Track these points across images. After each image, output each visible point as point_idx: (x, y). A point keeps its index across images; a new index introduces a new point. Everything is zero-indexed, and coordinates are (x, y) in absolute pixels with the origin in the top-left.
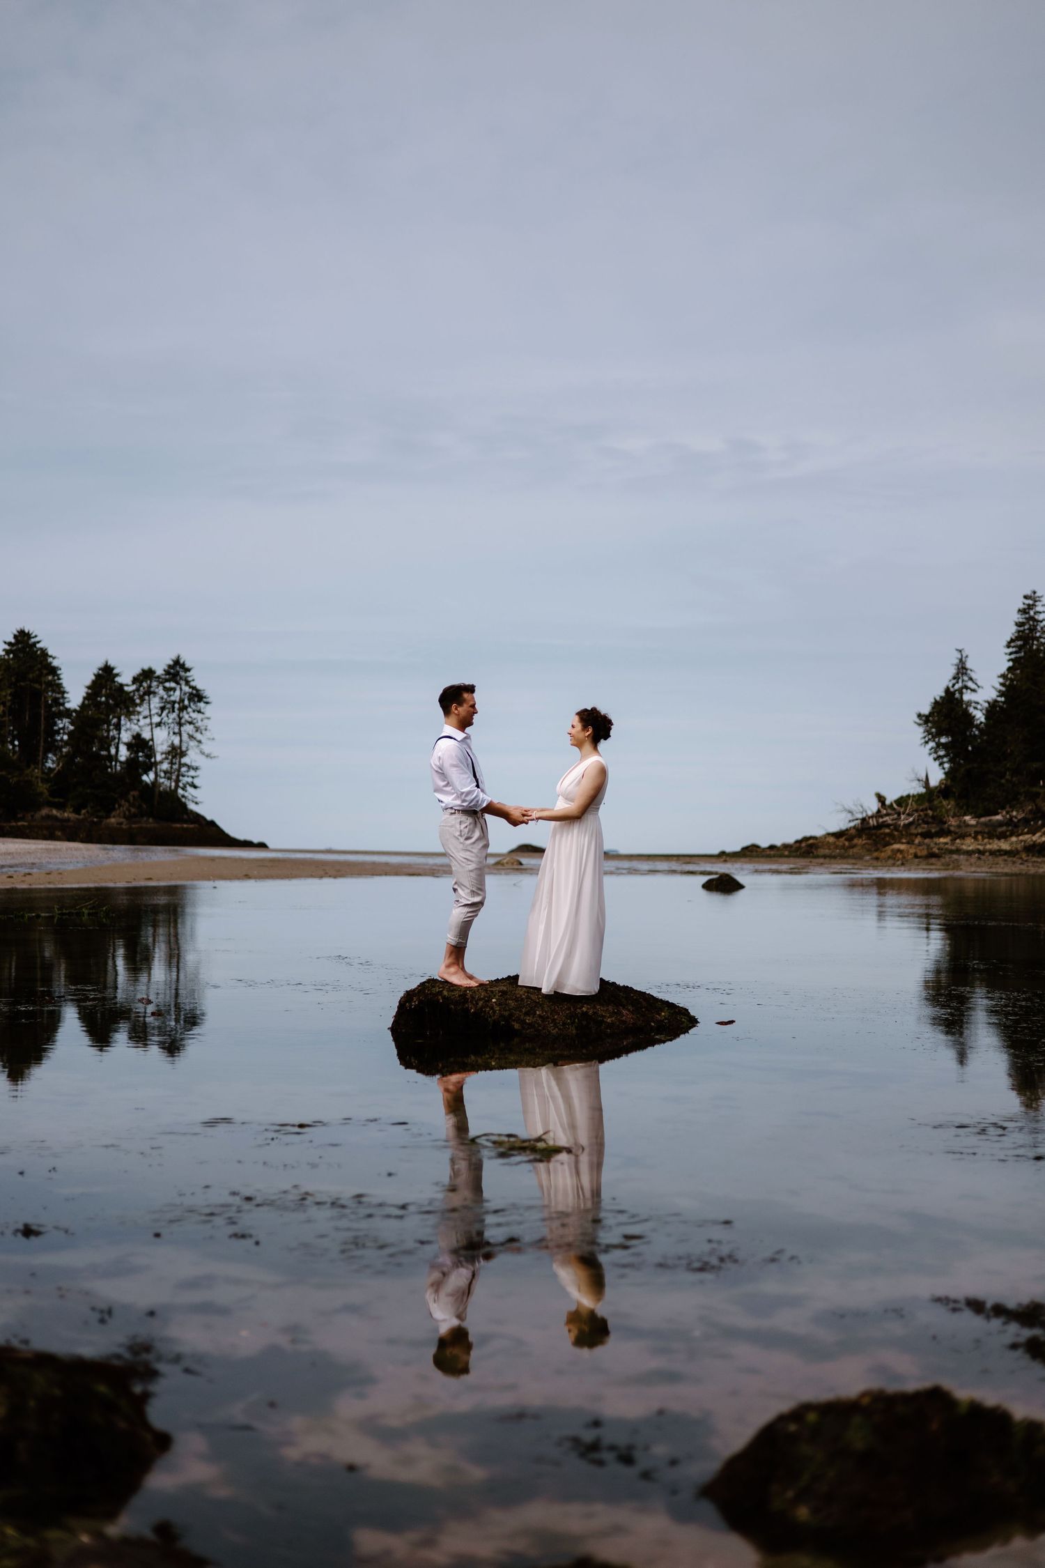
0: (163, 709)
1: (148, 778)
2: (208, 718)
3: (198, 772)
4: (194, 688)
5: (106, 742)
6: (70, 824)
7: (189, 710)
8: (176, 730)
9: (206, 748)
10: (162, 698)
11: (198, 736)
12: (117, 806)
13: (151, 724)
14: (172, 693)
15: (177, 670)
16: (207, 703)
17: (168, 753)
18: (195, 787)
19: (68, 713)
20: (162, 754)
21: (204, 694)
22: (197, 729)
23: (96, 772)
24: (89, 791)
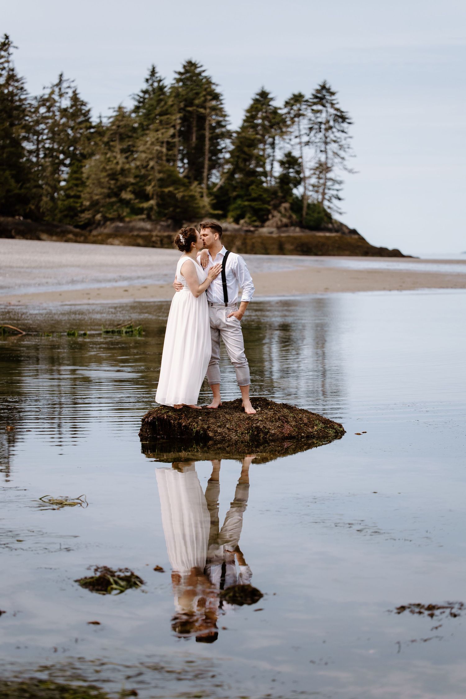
0: (311, 129)
1: (298, 191)
2: (351, 137)
3: (342, 186)
4: (337, 110)
5: (260, 160)
7: (334, 130)
8: (323, 149)
9: (349, 164)
10: (310, 120)
11: (342, 153)
12: (270, 216)
13: (300, 143)
14: (318, 115)
15: (323, 94)
16: (350, 123)
17: (317, 169)
18: (340, 199)
19: (228, 134)
20: (310, 169)
21: (347, 115)
22: (341, 147)
23: (253, 187)
24: (246, 203)
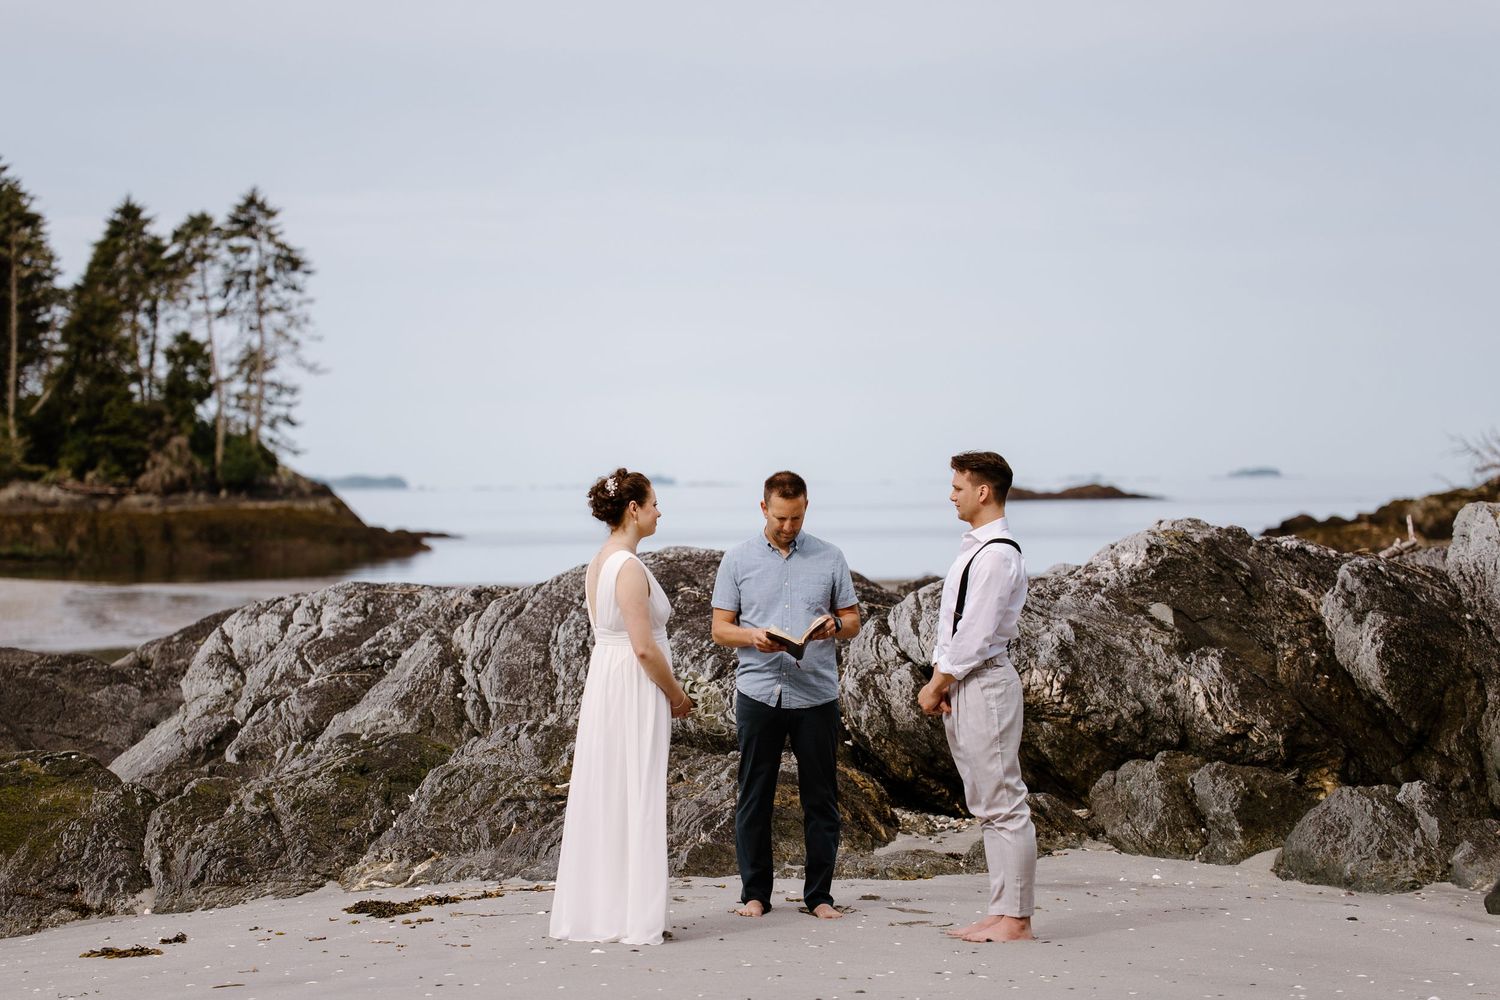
0: (228, 284)
1: (206, 411)
2: (311, 301)
3: (297, 398)
4: (282, 246)
5: (127, 351)
6: (60, 510)
7: (277, 286)
8: (254, 322)
9: (310, 353)
10: (226, 266)
11: (294, 333)
12: (149, 464)
13: (208, 313)
14: (243, 256)
15: (251, 216)
16: (308, 272)
17: (243, 363)
18: (292, 423)
19: (60, 296)
20: (232, 364)
21: (303, 256)
22: (292, 321)
23: (113, 403)
24: (99, 438)
